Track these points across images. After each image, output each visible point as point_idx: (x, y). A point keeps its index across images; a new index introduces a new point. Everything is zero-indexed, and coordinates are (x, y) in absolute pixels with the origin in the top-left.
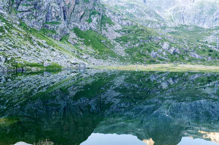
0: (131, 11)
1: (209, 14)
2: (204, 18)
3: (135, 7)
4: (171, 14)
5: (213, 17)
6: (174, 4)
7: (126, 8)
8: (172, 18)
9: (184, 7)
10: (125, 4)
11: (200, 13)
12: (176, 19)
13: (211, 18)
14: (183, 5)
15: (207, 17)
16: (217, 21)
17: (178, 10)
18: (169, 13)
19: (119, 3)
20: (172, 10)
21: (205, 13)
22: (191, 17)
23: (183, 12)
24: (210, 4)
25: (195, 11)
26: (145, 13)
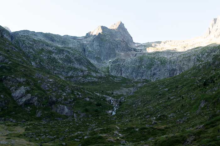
0: (58, 56)
1: (148, 68)
2: (142, 71)
3: (65, 53)
4: (110, 66)
5: (151, 71)
6: (115, 56)
7: (53, 53)
8: (110, 69)
9: (124, 60)
10: (53, 49)
11: (139, 67)
12: (113, 71)
13: (149, 73)
14: (123, 58)
15: (145, 71)
16: (155, 76)
17: (118, 62)
18: (108, 64)
19: (46, 48)
20: (112, 62)
21: (143, 67)
22: (129, 70)
23: (122, 64)
24: (149, 58)
25: (134, 64)
26: (74, 60)
